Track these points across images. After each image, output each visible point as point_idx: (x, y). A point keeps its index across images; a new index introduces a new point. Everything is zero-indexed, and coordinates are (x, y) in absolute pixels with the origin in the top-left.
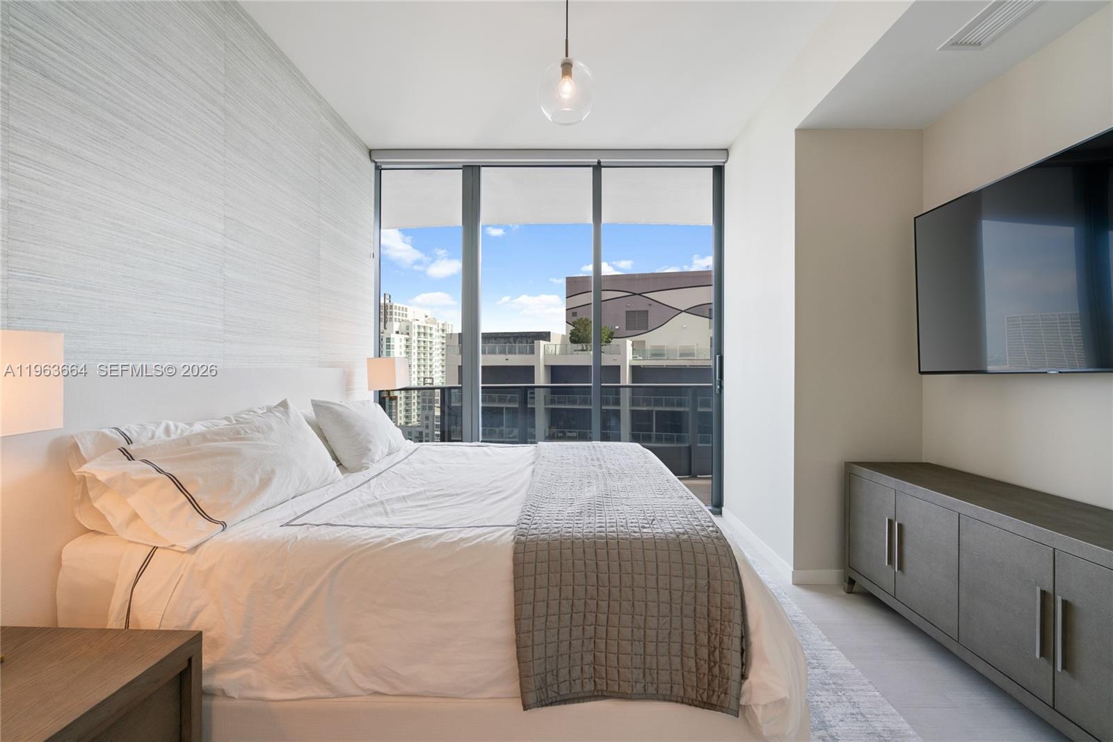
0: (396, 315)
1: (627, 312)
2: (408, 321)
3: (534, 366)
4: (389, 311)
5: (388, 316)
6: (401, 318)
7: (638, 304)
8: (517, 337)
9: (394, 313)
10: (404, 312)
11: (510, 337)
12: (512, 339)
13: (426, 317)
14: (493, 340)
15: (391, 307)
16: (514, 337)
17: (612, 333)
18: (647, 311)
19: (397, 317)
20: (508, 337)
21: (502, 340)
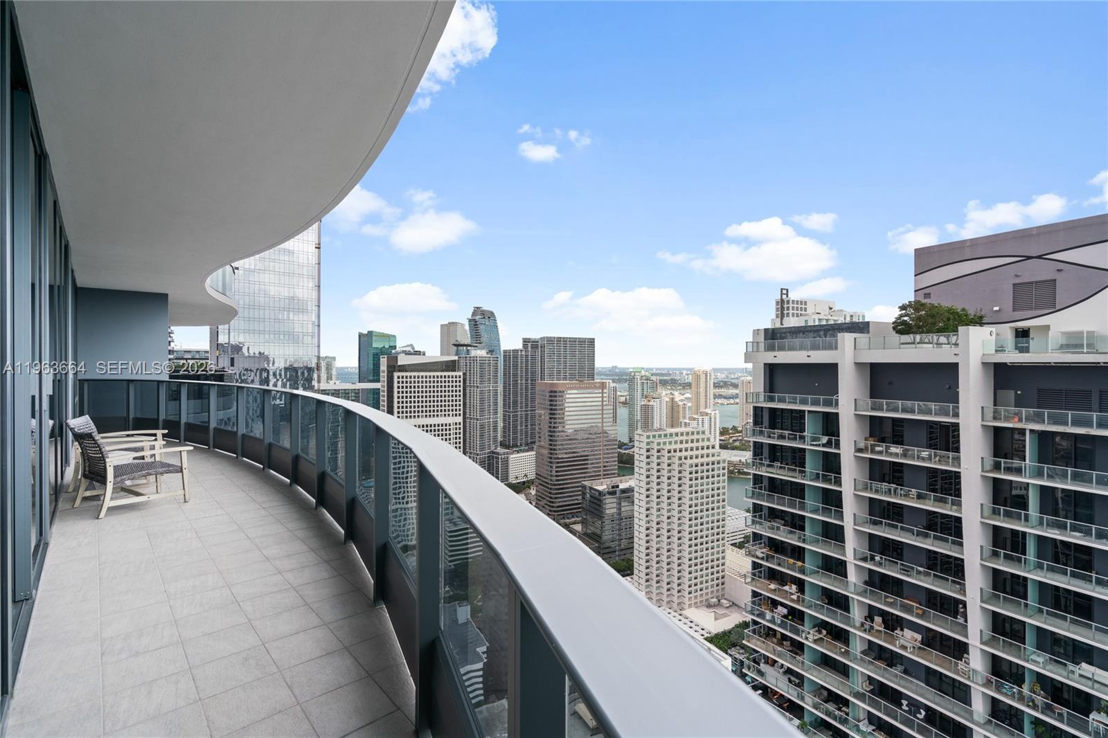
0: (793, 309)
1: (1014, 285)
2: (808, 315)
3: (837, 364)
4: (785, 306)
5: (785, 312)
6: (799, 312)
7: (1037, 272)
8: (829, 330)
9: (791, 308)
10: (803, 306)
11: (821, 330)
12: (822, 333)
13: (831, 309)
14: (801, 334)
15: (788, 302)
16: (824, 330)
17: (981, 317)
18: (1055, 280)
19: (795, 312)
20: (818, 331)
21: (811, 334)
